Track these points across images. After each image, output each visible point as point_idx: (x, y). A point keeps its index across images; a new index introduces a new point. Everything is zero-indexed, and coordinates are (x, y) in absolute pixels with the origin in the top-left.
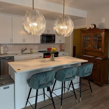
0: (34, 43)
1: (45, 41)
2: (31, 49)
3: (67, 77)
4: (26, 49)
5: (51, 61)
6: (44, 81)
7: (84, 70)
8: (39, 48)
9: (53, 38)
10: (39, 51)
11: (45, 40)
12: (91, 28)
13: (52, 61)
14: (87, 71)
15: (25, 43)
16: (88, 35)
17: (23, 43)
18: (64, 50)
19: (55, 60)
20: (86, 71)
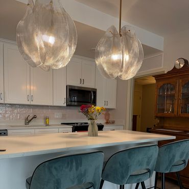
0: (51, 104)
1: (74, 101)
2: (46, 118)
3: (134, 173)
4: (35, 117)
5: (91, 136)
6: (73, 182)
7: (174, 156)
8: (64, 116)
9: (93, 97)
10: (62, 124)
11: (76, 100)
12: (177, 67)
13: (93, 136)
14: (179, 159)
15: (32, 103)
16: (169, 85)
17: (28, 103)
18: (113, 123)
19: (99, 134)
20: (177, 159)
